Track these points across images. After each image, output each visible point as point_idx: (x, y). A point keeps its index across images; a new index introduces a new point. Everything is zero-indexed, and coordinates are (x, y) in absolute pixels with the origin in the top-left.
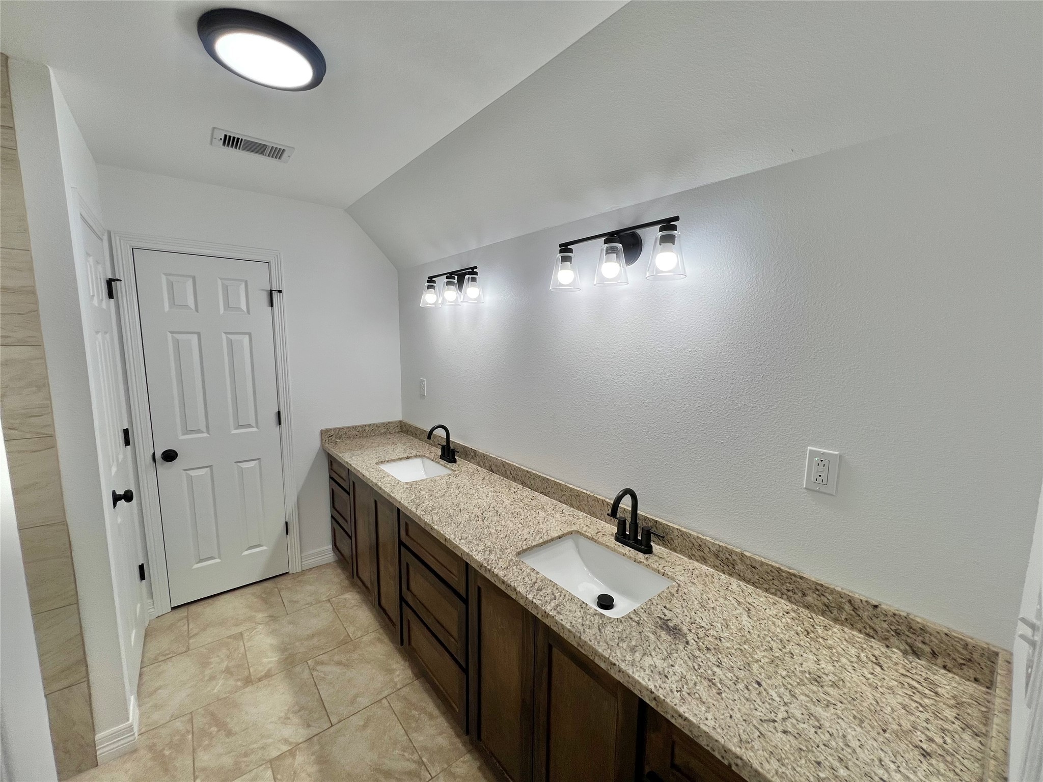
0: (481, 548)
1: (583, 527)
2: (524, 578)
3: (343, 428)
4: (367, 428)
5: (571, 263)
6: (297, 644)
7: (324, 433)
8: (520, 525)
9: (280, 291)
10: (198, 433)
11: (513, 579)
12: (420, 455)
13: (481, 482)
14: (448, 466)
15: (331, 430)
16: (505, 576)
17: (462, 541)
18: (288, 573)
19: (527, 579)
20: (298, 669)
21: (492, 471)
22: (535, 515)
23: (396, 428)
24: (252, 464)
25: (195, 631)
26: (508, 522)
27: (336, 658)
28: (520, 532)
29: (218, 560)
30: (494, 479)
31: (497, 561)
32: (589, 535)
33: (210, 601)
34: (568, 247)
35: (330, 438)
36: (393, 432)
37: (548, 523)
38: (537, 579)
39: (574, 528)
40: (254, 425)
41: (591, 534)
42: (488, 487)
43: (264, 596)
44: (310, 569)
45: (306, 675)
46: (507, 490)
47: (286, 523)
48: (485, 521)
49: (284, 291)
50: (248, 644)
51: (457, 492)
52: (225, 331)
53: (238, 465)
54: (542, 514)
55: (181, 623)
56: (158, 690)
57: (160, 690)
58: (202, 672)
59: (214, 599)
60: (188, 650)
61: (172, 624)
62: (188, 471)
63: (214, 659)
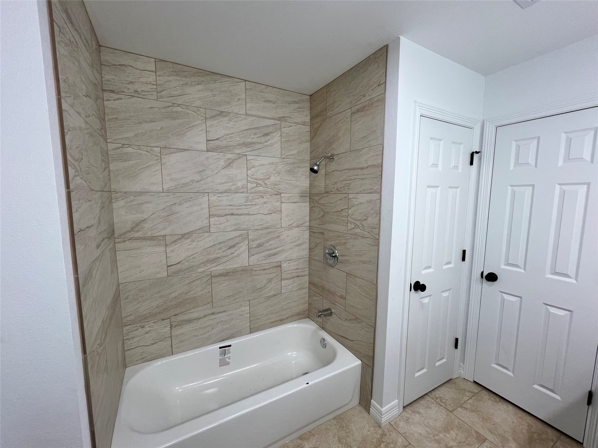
10: (516, 267)
18: (581, 443)
24: (562, 312)
25: (468, 406)
29: (510, 374)
40: (572, 276)
43: (535, 436)
47: (591, 392)
55: (468, 394)
56: (417, 413)
57: (417, 415)
58: (440, 432)
59: (501, 400)
60: (452, 412)
61: (464, 390)
62: (503, 294)
63: (453, 433)
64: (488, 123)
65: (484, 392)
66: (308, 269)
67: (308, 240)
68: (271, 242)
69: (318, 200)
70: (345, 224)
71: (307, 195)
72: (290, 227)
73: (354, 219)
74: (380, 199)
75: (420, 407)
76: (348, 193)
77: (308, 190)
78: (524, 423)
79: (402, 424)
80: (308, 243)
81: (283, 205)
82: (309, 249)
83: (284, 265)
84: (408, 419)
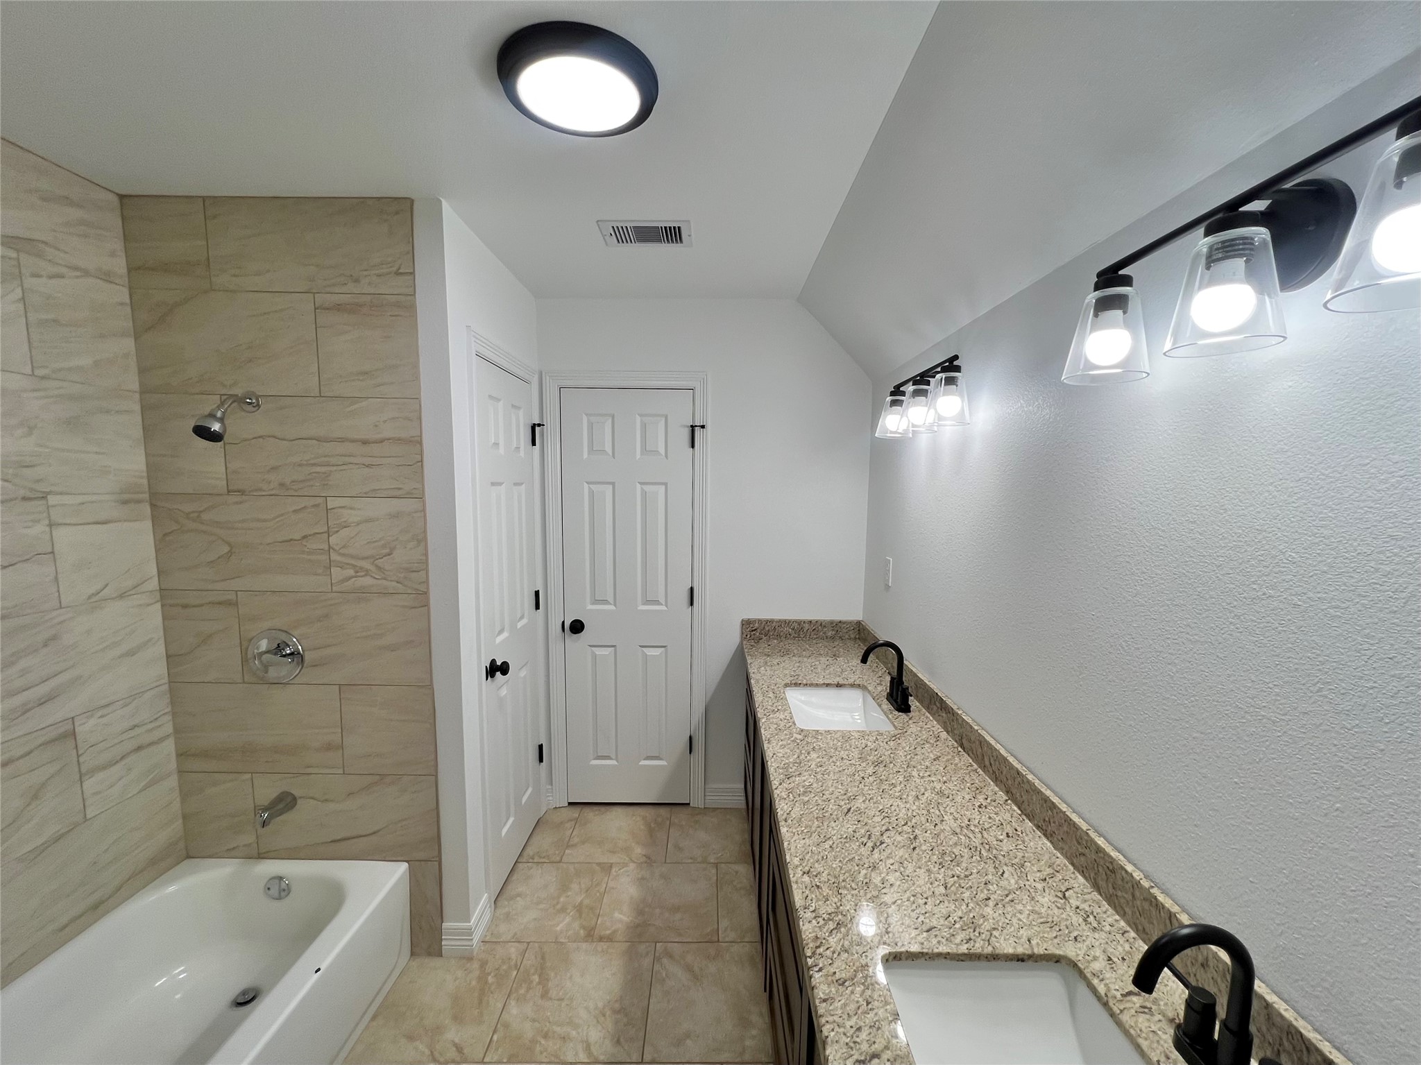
0: (825, 909)
1: (1095, 958)
2: (859, 1029)
3: (772, 621)
4: (807, 626)
5: (1125, 313)
6: (658, 911)
7: (746, 624)
8: (942, 890)
9: (703, 427)
10: (604, 604)
11: (836, 1018)
12: (859, 685)
13: (927, 763)
14: (890, 716)
15: (755, 621)
16: (825, 1001)
17: (806, 878)
18: (689, 804)
19: (863, 1035)
20: (642, 948)
21: (962, 746)
22: (990, 877)
23: (851, 632)
24: (657, 652)
25: (576, 841)
26: (921, 872)
27: (689, 958)
28: (928, 907)
29: (614, 762)
30: (956, 765)
31: (835, 956)
32: (1101, 989)
33: (603, 809)
34: (1120, 272)
35: (752, 633)
36: (847, 636)
37: (1009, 909)
38: (887, 1048)
39: (1070, 950)
40: (662, 600)
41: (1109, 990)
42: (933, 779)
43: (653, 825)
44: (715, 809)
45: (647, 962)
46: (967, 797)
47: (691, 738)
48: (876, 850)
49: (709, 427)
50: (611, 884)
51: (870, 771)
52: (640, 481)
53: (643, 651)
54: (1011, 881)
55: (568, 825)
56: (516, 897)
57: (518, 899)
58: (559, 897)
59: (608, 807)
60: (560, 862)
61: (562, 823)
62: (593, 648)
63: (575, 886)
64: (548, 378)
65: (587, 810)
66: (171, 718)
67: (161, 633)
68: (23, 663)
69: (201, 512)
70: (320, 571)
71: (141, 496)
72: (95, 602)
73: (352, 557)
74: (424, 510)
75: (517, 887)
76: (326, 497)
77: (145, 481)
78: (638, 819)
79: (503, 928)
80: (162, 641)
81: (59, 533)
82: (168, 657)
83: (84, 728)
84: (508, 915)
